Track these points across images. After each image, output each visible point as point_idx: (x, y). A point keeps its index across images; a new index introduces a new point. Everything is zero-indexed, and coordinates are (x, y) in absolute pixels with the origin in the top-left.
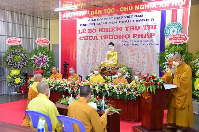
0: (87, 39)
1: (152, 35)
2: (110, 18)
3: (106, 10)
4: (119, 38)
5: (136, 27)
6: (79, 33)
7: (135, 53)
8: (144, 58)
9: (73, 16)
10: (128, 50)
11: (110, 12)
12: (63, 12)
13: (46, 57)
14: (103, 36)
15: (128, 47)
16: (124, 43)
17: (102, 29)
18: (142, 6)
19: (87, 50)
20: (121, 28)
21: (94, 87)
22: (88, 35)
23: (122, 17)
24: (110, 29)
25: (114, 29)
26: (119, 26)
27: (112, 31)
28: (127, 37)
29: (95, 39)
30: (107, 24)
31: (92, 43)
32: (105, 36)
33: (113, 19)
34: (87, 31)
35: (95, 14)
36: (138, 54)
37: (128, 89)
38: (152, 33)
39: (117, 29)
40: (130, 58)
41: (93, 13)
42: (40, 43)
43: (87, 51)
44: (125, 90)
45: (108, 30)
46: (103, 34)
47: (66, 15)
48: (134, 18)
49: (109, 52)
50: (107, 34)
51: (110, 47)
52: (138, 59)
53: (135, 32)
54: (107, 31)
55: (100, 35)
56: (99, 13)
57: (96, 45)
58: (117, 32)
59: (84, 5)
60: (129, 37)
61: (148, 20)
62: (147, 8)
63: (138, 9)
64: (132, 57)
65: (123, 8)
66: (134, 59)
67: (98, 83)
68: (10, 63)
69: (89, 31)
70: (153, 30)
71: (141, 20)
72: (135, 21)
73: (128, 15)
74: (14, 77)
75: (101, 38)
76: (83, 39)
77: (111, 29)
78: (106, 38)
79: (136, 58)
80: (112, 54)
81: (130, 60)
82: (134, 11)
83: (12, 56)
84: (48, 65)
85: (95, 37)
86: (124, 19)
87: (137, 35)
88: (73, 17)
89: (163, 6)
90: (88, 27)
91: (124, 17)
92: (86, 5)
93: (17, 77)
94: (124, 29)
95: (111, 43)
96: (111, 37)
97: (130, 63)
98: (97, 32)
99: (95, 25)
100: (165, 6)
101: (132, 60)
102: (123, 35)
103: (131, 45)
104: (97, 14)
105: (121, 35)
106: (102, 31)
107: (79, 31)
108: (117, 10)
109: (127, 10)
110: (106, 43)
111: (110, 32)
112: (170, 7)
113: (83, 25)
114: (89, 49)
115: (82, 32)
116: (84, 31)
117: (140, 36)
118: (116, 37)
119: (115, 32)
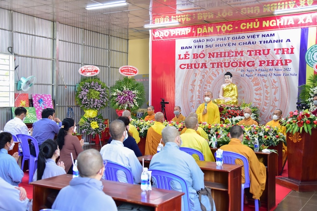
0: (192, 68)
1: (288, 61)
2: (225, 38)
3: (220, 26)
4: (238, 65)
5: (264, 50)
6: (180, 59)
7: (261, 86)
8: (275, 94)
9: (170, 34)
10: (252, 83)
11: (225, 30)
12: (154, 30)
13: (133, 92)
14: (215, 63)
15: (253, 78)
16: (246, 73)
17: (214, 53)
18: (273, 22)
19: (190, 83)
20: (242, 52)
21: (216, 131)
22: (192, 62)
23: (243, 37)
24: (225, 53)
25: (232, 54)
26: (239, 50)
27: (228, 56)
28: (250, 64)
29: (204, 67)
30: (220, 46)
31: (199, 74)
32: (218, 63)
33: (231, 39)
34: (191, 56)
35: (203, 32)
36: (267, 88)
37: (265, 133)
38: (287, 59)
39: (236, 54)
40: (255, 94)
41: (200, 30)
42: (125, 73)
43: (191, 85)
44: (261, 134)
45: (223, 55)
46: (214, 60)
47: (160, 33)
48: (261, 38)
49: (224, 86)
50: (221, 60)
51: (227, 79)
52: (267, 95)
53: (262, 58)
54: (221, 57)
55: (211, 62)
56: (209, 32)
57: (204, 76)
58: (236, 57)
59: (187, 20)
60: (253, 65)
61: (282, 41)
62: (280, 24)
63: (268, 25)
64: (258, 92)
65: (245, 24)
66: (261, 95)
67: (222, 126)
68: (85, 101)
69: (194, 56)
70: (288, 55)
71: (271, 41)
72: (263, 42)
73: (252, 34)
74: (90, 120)
75: (211, 65)
76: (185, 68)
77: (227, 54)
78: (220, 66)
79: (264, 94)
80: (230, 89)
81: (255, 96)
82: (261, 28)
83: (86, 90)
84: (136, 104)
85: (203, 64)
86: (246, 40)
87: (265, 62)
88: (170, 36)
89: (303, 22)
90: (193, 50)
91: (246, 37)
92: (190, 19)
93: (93, 121)
94: (247, 54)
95: (228, 73)
96: (227, 66)
97: (254, 101)
98: (207, 58)
99: (202, 47)
100: (307, 22)
101: (257, 97)
102: (244, 62)
103: (257, 75)
104: (207, 32)
105: (242, 61)
106: (213, 57)
107: (180, 55)
108: (236, 28)
109: (252, 27)
110: (218, 73)
111: (226, 58)
112: (314, 24)
113: (185, 48)
114: (194, 81)
115: (184, 58)
116: (186, 56)
117: (270, 63)
118: (234, 64)
119: (233, 58)
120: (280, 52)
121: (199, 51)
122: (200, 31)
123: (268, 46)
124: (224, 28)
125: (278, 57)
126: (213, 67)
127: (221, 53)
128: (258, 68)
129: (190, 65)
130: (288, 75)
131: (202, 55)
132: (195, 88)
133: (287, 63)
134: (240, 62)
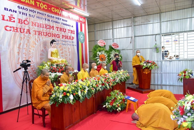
0: (17, 31)
2: (43, 14)
4: (52, 36)
6: (3, 19)
8: (69, 55)
10: (59, 48)
11: (43, 7)
14: (37, 31)
15: (59, 46)
17: (36, 23)
20: (53, 27)
22: (17, 26)
23: (53, 17)
26: (51, 25)
27: (46, 28)
29: (28, 33)
32: (39, 32)
33: (46, 16)
34: (16, 20)
35: (26, 2)
36: (66, 52)
43: (18, 47)
46: (36, 28)
51: (56, 45)
52: (66, 57)
53: (63, 33)
54: (41, 27)
55: (34, 29)
56: (31, 4)
60: (59, 37)
65: (54, 9)
69: (19, 21)
72: (63, 24)
73: (58, 17)
75: (34, 32)
76: (11, 30)
77: (44, 26)
78: (40, 34)
86: (55, 20)
87: (64, 36)
90: (18, 15)
91: (55, 18)
96: (45, 35)
99: (26, 15)
102: (55, 34)
103: (61, 44)
104: (29, 3)
105: (54, 33)
106: (35, 25)
107: (3, 16)
108: (49, 9)
109: (57, 12)
110: (40, 40)
111: (44, 29)
112: (79, 21)
113: (9, 10)
114: (20, 44)
115: (9, 20)
116: (11, 18)
117: (67, 37)
118: (49, 35)
119: (49, 30)
120: (70, 32)
121: (24, 18)
123: (66, 27)
124: (42, 6)
125: (69, 34)
126: (35, 34)
127: (41, 24)
128: (62, 39)
129: (15, 28)
130: (73, 45)
131: (26, 22)
132: (21, 51)
133: (73, 38)
134: (52, 34)
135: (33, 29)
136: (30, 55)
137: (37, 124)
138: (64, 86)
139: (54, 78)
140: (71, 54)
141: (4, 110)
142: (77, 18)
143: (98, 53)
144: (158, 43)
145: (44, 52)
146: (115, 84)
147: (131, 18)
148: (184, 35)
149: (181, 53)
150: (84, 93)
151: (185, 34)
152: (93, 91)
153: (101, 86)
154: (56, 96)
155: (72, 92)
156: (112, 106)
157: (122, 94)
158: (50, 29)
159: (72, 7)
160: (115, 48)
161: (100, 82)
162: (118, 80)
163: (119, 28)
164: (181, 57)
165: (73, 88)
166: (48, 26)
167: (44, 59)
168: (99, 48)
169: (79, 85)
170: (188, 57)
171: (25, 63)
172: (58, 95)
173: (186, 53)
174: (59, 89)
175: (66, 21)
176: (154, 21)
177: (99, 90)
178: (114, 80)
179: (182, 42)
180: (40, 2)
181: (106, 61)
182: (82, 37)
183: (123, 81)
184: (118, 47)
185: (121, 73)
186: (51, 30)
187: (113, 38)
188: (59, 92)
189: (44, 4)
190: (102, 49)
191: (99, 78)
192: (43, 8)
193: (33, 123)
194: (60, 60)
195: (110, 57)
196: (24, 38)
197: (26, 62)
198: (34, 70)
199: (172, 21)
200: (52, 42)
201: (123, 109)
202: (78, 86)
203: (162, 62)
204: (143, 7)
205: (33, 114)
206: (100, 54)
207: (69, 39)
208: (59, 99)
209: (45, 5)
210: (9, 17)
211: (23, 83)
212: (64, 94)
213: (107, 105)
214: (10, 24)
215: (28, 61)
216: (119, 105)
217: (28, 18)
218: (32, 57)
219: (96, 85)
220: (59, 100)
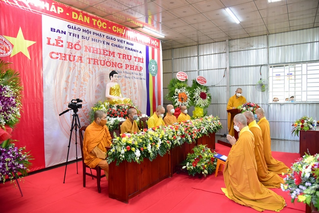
0: (65, 59)
2: (100, 35)
4: (112, 65)
5: (128, 56)
6: (49, 43)
7: (127, 87)
8: (135, 93)
10: (121, 83)
11: (100, 26)
14: (92, 59)
15: (121, 79)
17: (90, 47)
19: (65, 78)
20: (114, 53)
22: (66, 51)
23: (115, 39)
26: (112, 50)
27: (104, 54)
28: (120, 65)
29: (80, 61)
32: (94, 59)
33: (105, 37)
34: (65, 44)
36: (130, 88)
43: (65, 81)
46: (91, 55)
50: (98, 56)
51: (117, 78)
53: (127, 62)
54: (97, 53)
56: (85, 21)
60: (121, 67)
69: (69, 45)
70: (141, 63)
71: (132, 50)
72: (127, 49)
75: (88, 61)
76: (57, 58)
77: (102, 51)
78: (96, 63)
86: (117, 43)
87: (129, 66)
90: (67, 37)
91: (117, 40)
94: (117, 56)
96: (102, 64)
98: (83, 51)
99: (78, 37)
100: (148, 42)
102: (116, 63)
103: (124, 77)
104: (83, 21)
105: (114, 62)
106: (90, 51)
107: (49, 39)
108: (110, 28)
109: (120, 33)
110: (95, 71)
111: (102, 56)
112: (151, 44)
113: (56, 30)
114: (68, 77)
115: (55, 44)
116: (58, 42)
117: (132, 67)
118: (108, 64)
119: (108, 57)
120: (137, 60)
121: (75, 40)
122: (75, 16)
123: (131, 53)
124: (99, 24)
125: (136, 63)
126: (89, 63)
127: (97, 49)
128: (125, 70)
129: (63, 55)
130: (141, 79)
131: (77, 47)
132: (69, 86)
133: (141, 69)
134: (113, 62)
135: (87, 55)
136: (81, 92)
137: (89, 188)
138: (127, 137)
139: (113, 125)
140: (138, 92)
141: (47, 166)
142: (147, 40)
143: (176, 90)
144: (264, 77)
145: (101, 88)
146: (201, 135)
147: (225, 41)
148: (302, 67)
149: (297, 93)
150: (155, 148)
151: (304, 65)
152: (168, 145)
153: (180, 138)
154: (116, 151)
155: (139, 146)
156: (195, 167)
157: (209, 150)
158: (109, 55)
159: (141, 25)
160: (201, 84)
161: (179, 133)
162: (205, 130)
163: (207, 55)
164: (298, 99)
165: (141, 141)
166: (107, 51)
167: (100, 99)
168: (178, 83)
169: (149, 136)
170: (307, 99)
171: (74, 103)
172: (119, 149)
173: (304, 94)
174: (120, 140)
175: (132, 45)
176: (258, 46)
177: (177, 143)
178: (200, 130)
179: (300, 77)
180: (97, 19)
181: (188, 102)
182: (153, 67)
183: (212, 132)
184: (205, 82)
185: (209, 120)
186: (111, 57)
187: (199, 68)
188: (121, 146)
189: (102, 21)
190: (182, 84)
191: (177, 126)
192: (102, 27)
193: (84, 186)
194: (122, 99)
195: (194, 97)
196: (74, 68)
197: (76, 102)
198: (87, 113)
199: (284, 46)
200: (112, 74)
201: (212, 172)
202: (148, 138)
203: (269, 106)
204: (243, 26)
205: (85, 174)
206: (179, 91)
207: (136, 70)
208: (121, 155)
209: (104, 23)
210: (56, 40)
211: (71, 131)
212: (128, 148)
213: (188, 166)
214: (57, 49)
215: (78, 100)
216: (206, 166)
217: (81, 41)
218: (84, 94)
219: (172, 136)
220: (120, 157)
